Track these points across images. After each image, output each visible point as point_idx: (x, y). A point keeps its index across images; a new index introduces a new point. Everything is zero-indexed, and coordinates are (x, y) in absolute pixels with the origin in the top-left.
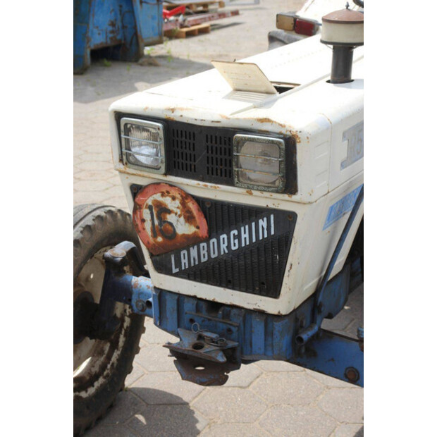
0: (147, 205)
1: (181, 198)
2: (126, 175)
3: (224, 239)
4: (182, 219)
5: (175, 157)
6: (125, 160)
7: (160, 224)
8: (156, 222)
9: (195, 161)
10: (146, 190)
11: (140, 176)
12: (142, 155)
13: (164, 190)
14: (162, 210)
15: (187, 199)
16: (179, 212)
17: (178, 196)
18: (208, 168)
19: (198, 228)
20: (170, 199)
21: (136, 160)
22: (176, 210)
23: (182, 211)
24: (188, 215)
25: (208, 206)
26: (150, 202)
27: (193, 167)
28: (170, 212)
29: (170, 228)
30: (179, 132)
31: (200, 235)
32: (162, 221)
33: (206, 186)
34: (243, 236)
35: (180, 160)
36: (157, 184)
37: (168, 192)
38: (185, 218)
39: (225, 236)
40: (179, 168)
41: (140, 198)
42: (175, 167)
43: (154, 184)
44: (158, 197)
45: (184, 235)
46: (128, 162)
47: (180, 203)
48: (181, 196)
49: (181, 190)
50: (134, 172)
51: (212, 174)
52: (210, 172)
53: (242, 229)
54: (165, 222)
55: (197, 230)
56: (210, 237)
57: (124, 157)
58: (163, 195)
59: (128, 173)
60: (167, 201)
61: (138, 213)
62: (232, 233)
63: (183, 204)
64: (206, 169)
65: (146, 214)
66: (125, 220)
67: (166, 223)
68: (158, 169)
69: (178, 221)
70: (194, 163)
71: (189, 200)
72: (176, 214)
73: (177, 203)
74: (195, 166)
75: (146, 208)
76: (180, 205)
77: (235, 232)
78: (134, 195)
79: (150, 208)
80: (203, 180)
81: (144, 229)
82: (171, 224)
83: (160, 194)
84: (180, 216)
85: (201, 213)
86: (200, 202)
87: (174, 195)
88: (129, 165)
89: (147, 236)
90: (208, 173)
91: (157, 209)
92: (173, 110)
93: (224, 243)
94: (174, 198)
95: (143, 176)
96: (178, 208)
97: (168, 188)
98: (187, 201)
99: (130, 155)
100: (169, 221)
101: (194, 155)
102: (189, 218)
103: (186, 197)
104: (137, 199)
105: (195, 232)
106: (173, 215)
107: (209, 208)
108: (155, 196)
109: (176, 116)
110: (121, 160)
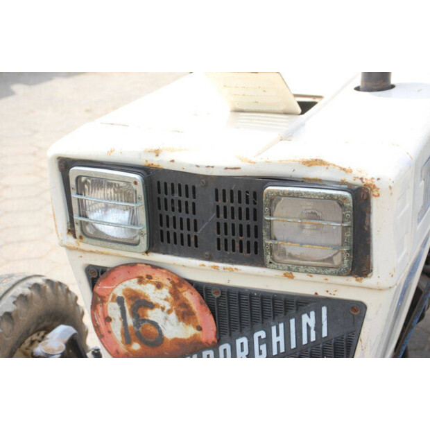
0: (114, 296)
1: (170, 285)
2: (80, 254)
3: (242, 344)
4: (173, 316)
5: (161, 225)
6: (78, 232)
7: (137, 324)
8: (130, 321)
9: (196, 230)
10: (114, 274)
11: (102, 253)
12: (109, 224)
13: (143, 274)
14: (140, 304)
15: (181, 287)
16: (168, 306)
17: (167, 283)
18: (219, 240)
19: (199, 328)
20: (153, 287)
21: (97, 231)
22: (162, 303)
23: (172, 304)
24: (182, 310)
25: (216, 296)
26: (119, 291)
27: (192, 239)
28: (152, 306)
29: (153, 329)
30: (169, 186)
31: (203, 340)
32: (139, 319)
33: (215, 267)
34: (275, 339)
35: (171, 229)
36: (132, 265)
37: (149, 277)
38: (177, 314)
39: (244, 340)
40: (169, 242)
41: (101, 287)
42: (162, 241)
43: (127, 265)
44: (133, 284)
45: (175, 339)
46: (84, 234)
47: (170, 293)
48: (172, 282)
49: (170, 273)
50: (94, 248)
51: (226, 249)
52: (222, 246)
53: (274, 329)
54: (144, 320)
55: (198, 332)
56: (219, 342)
57: (77, 228)
58: (141, 280)
59: (83, 251)
60: (149, 291)
61: (100, 309)
62: (256, 335)
63: (175, 293)
64: (216, 242)
65: (113, 310)
66: (56, 293)
67: (146, 323)
68: (136, 244)
69: (166, 319)
70: (195, 234)
71: (185, 288)
72: (163, 309)
73: (165, 292)
74: (196, 237)
75: (112, 301)
76: (169, 296)
77: (262, 334)
78: (93, 283)
79: (120, 301)
80: (210, 259)
81: (110, 332)
82: (155, 324)
83: (136, 280)
84: (169, 312)
85: (205, 307)
86: (202, 289)
87: (160, 280)
88: (85, 239)
89: (115, 343)
90: (219, 248)
91: (132, 303)
92: (157, 153)
93: (242, 350)
94: (159, 286)
95: (107, 254)
96: (166, 300)
97: (150, 271)
98: (180, 289)
99: (87, 223)
100: (151, 319)
101: (195, 221)
102: (185, 314)
103: (179, 283)
104: (97, 288)
105: (195, 336)
106: (157, 311)
107: (218, 299)
108: (127, 283)
109: (163, 161)
110: (71, 231)
